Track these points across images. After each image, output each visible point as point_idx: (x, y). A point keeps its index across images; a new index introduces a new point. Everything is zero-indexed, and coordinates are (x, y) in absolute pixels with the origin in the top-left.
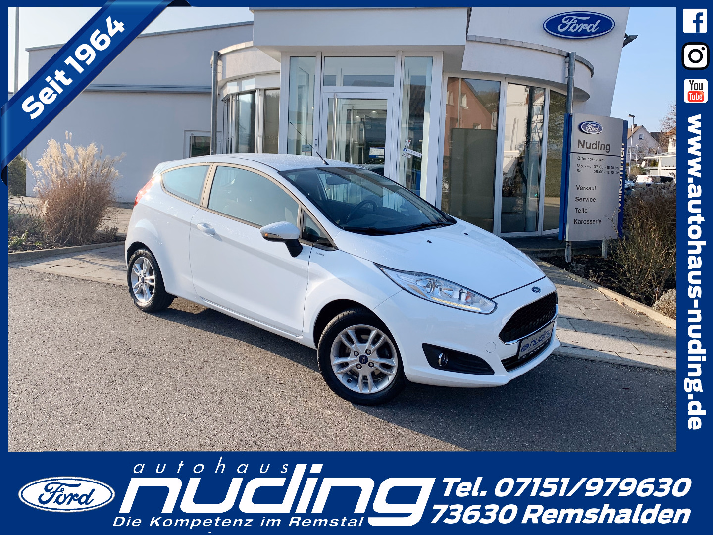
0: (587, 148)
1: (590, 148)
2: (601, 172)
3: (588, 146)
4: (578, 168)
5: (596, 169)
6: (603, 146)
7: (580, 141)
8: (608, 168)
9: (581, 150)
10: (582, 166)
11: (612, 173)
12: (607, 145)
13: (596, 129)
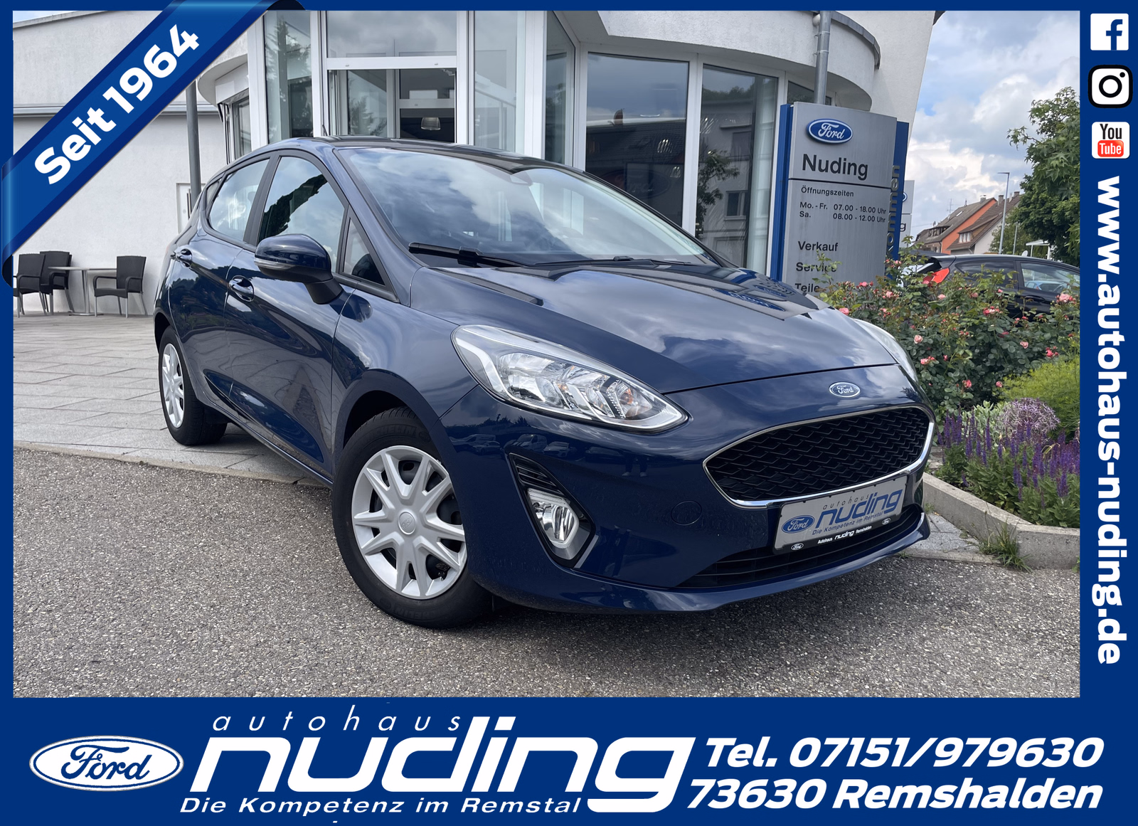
0: (821, 170)
1: (826, 170)
2: (849, 217)
3: (823, 167)
4: (802, 209)
5: (838, 212)
6: (852, 168)
7: (806, 157)
8: (864, 209)
9: (809, 173)
10: (810, 206)
11: (872, 219)
12: (862, 166)
13: (839, 135)
